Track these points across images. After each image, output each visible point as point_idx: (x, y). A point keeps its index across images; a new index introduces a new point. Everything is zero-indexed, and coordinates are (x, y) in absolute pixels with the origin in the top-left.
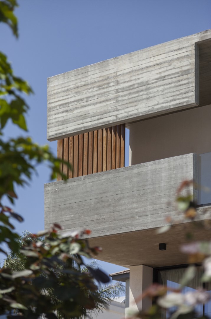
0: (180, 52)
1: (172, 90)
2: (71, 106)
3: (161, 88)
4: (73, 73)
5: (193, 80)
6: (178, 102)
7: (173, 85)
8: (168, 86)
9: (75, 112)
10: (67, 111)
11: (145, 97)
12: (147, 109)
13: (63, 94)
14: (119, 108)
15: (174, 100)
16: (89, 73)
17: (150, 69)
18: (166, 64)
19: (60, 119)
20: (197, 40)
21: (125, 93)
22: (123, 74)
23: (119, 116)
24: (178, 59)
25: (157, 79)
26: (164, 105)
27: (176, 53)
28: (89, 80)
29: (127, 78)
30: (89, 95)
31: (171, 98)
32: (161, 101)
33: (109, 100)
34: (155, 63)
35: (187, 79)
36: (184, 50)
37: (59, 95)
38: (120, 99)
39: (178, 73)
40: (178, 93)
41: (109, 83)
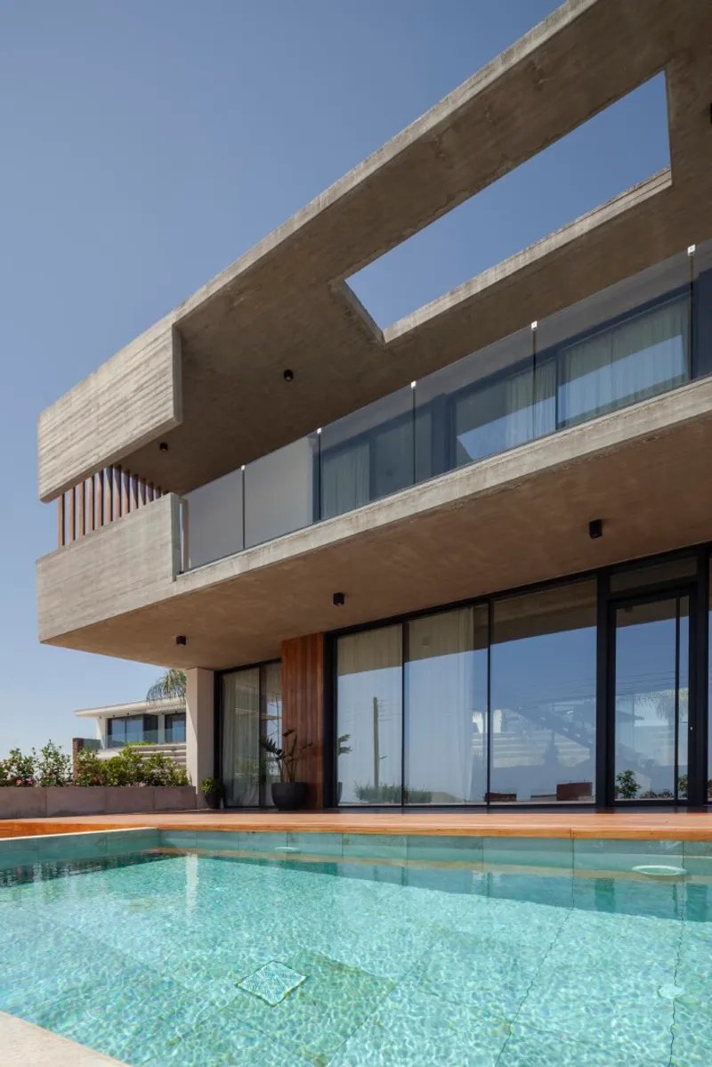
0: (158, 342)
1: (151, 403)
2: (58, 451)
3: (139, 403)
4: (58, 403)
5: (171, 382)
6: (156, 419)
7: (151, 395)
8: (146, 399)
9: (64, 455)
10: (55, 457)
11: (124, 420)
12: (125, 438)
13: (51, 435)
14: (100, 442)
15: (153, 418)
16: (73, 400)
17: (128, 378)
18: (143, 367)
19: (48, 471)
20: (174, 320)
21: (106, 419)
22: (103, 393)
23: (101, 454)
24: (155, 355)
25: (136, 390)
26: (143, 428)
27: (154, 345)
28: (73, 409)
29: (106, 397)
30: (74, 430)
31: (149, 416)
32: (140, 422)
33: (91, 433)
34: (132, 368)
35: (165, 382)
36: (161, 339)
37: (48, 437)
38: (101, 429)
39: (155, 376)
40: (156, 406)
41: (90, 409)
